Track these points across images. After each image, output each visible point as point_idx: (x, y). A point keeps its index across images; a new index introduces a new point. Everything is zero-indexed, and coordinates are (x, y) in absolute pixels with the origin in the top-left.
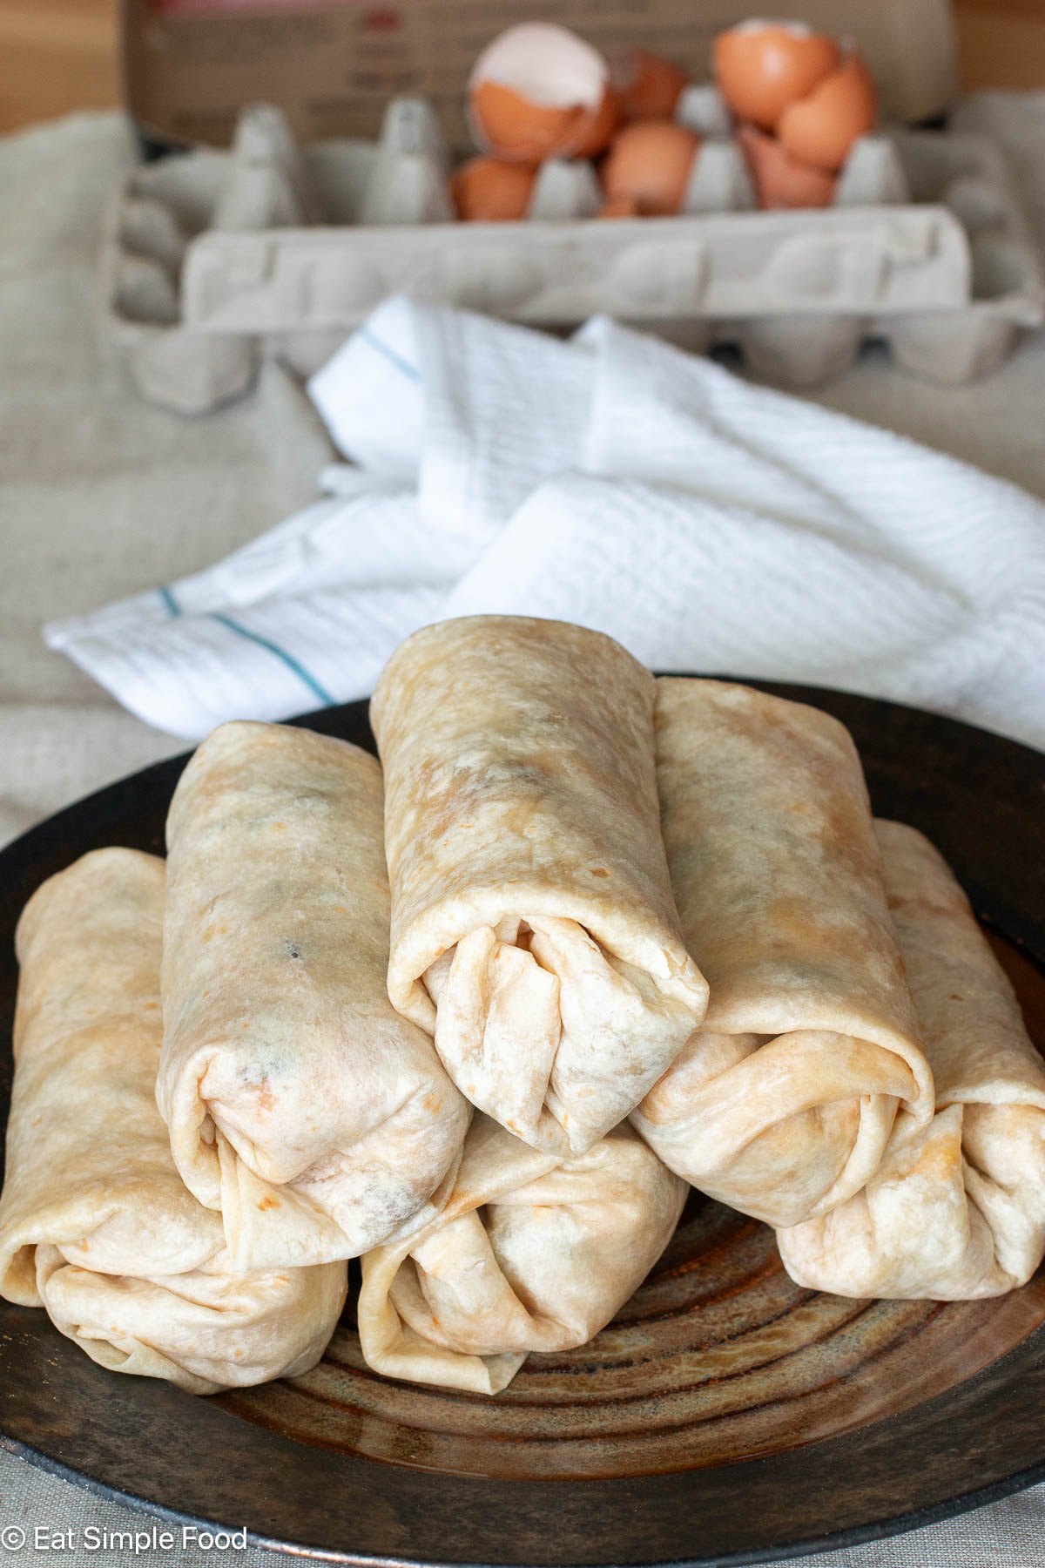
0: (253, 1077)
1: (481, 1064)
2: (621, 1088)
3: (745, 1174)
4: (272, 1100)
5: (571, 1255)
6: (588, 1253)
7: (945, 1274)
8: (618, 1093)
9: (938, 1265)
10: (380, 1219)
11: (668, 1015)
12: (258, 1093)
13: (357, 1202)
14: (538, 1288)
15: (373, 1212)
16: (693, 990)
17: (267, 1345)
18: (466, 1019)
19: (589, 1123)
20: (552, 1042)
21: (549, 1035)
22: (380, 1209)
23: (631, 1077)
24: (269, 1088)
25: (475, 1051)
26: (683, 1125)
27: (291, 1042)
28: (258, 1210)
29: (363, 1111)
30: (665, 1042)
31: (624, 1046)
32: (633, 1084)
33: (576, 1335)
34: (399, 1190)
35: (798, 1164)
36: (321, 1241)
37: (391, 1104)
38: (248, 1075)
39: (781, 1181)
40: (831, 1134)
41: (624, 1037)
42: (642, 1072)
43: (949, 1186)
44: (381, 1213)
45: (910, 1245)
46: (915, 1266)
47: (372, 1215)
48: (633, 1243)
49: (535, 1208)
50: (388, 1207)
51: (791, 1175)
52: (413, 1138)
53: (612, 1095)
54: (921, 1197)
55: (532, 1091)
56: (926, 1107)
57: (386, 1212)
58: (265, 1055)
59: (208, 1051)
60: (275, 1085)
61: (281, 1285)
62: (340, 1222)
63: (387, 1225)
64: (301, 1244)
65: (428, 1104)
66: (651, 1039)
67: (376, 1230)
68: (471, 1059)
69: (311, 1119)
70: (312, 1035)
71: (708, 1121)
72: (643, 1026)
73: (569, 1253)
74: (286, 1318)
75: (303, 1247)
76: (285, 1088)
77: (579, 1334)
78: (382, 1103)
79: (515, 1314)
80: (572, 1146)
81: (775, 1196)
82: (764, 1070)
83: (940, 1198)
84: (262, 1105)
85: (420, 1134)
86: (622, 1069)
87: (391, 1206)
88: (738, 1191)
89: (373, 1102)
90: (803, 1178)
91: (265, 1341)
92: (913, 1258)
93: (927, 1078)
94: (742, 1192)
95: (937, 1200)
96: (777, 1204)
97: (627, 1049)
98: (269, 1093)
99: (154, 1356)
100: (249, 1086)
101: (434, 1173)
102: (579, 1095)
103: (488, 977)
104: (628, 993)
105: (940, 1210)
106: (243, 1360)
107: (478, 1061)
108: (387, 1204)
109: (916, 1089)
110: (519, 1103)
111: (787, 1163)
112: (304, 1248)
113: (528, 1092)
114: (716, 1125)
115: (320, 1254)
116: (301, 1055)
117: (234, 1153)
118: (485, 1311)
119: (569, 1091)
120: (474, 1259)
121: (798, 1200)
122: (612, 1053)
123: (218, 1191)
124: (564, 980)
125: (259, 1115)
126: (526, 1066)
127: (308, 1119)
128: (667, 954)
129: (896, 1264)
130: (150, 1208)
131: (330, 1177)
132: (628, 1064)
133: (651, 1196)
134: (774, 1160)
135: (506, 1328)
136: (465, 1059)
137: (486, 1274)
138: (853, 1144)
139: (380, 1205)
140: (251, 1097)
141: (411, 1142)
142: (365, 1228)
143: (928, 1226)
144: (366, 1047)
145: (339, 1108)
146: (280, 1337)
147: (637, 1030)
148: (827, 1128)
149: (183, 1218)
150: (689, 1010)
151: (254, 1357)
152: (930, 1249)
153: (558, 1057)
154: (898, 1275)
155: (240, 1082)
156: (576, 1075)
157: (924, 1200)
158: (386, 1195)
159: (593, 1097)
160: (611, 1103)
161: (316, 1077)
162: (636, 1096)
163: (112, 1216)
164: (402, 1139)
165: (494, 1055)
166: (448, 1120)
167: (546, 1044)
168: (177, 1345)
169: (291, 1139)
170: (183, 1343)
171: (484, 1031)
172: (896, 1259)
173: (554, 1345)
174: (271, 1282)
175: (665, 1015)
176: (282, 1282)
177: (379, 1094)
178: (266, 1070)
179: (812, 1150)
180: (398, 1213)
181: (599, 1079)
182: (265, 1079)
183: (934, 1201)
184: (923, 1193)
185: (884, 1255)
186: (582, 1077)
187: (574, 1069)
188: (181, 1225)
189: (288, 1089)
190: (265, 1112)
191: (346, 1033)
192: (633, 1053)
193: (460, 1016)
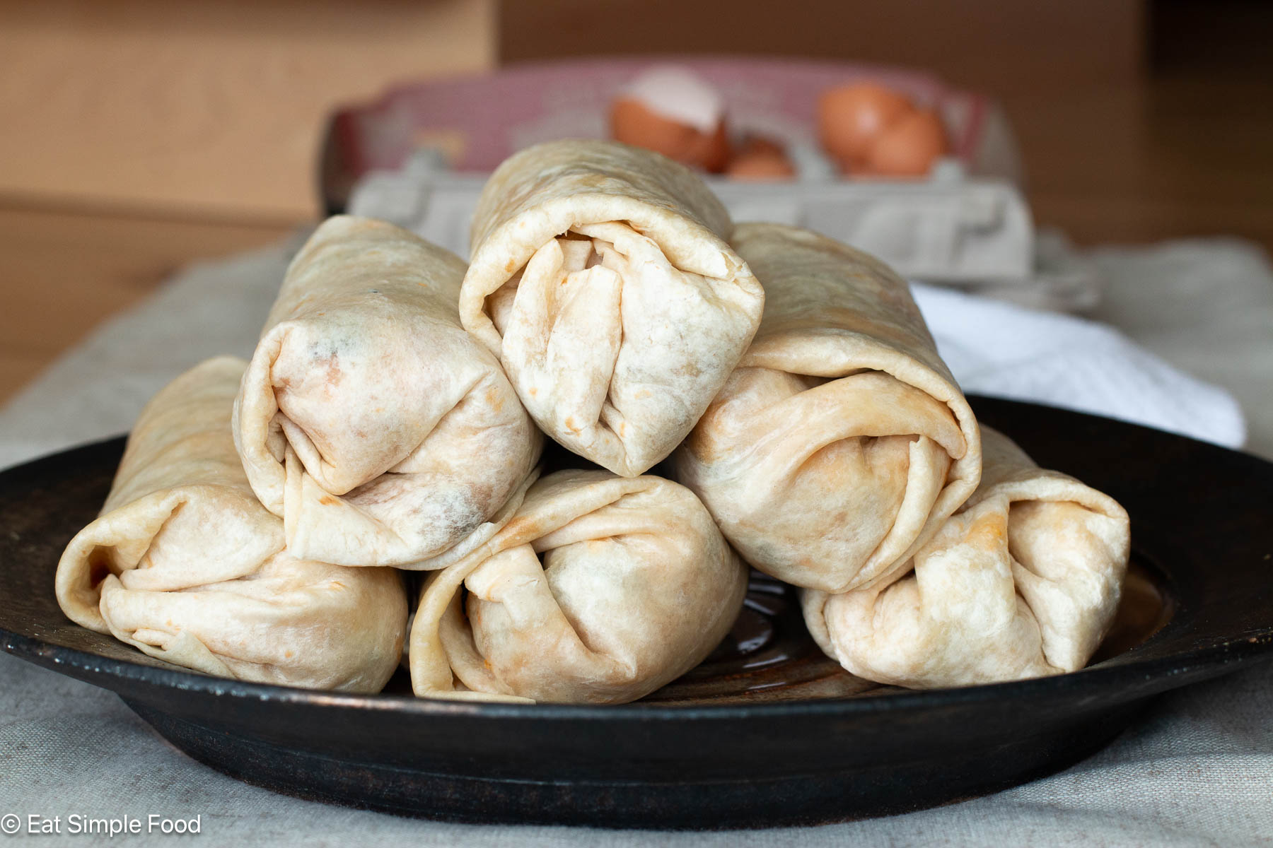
0: (324, 352)
1: (543, 369)
2: (677, 392)
3: (797, 514)
4: (339, 376)
5: (624, 583)
6: (640, 583)
7: (992, 648)
8: (674, 397)
9: (985, 634)
10: (436, 524)
11: (724, 309)
12: (326, 367)
13: (416, 511)
14: (589, 620)
15: (430, 517)
16: (749, 293)
17: (319, 651)
18: (531, 325)
19: (646, 428)
20: (612, 343)
21: (610, 335)
22: (437, 514)
23: (687, 377)
24: (337, 363)
25: (538, 357)
26: (737, 458)
27: (363, 326)
28: (320, 504)
29: (426, 396)
30: (721, 339)
31: (681, 336)
32: (689, 387)
33: (626, 669)
34: (458, 494)
35: (848, 502)
36: (377, 538)
37: (454, 395)
38: (318, 350)
39: (832, 525)
40: (880, 478)
41: (682, 328)
42: (699, 372)
43: (995, 556)
44: (439, 517)
45: (957, 610)
46: (963, 635)
47: (429, 521)
48: (685, 585)
49: (590, 542)
50: (445, 512)
51: (841, 518)
52: (474, 439)
53: (668, 398)
54: (967, 563)
55: (591, 388)
56: (974, 464)
57: (443, 516)
58: (336, 334)
59: (282, 327)
60: (344, 361)
61: (336, 589)
62: (398, 532)
63: (443, 530)
64: (357, 538)
65: (490, 398)
66: (707, 333)
67: (433, 534)
68: (534, 362)
69: (376, 399)
70: (383, 324)
71: (762, 453)
72: (700, 315)
73: (621, 581)
74: (339, 624)
75: (359, 541)
76: (353, 364)
77: (629, 668)
78: (446, 388)
79: (565, 633)
80: (628, 462)
81: (826, 544)
82: (816, 402)
83: (987, 566)
84: (330, 380)
85: (481, 435)
86: (679, 366)
87: (450, 509)
88: (790, 539)
89: (437, 386)
90: (853, 523)
91: (317, 647)
92: (959, 625)
93: (974, 429)
94: (793, 540)
95: (983, 568)
96: (828, 555)
97: (684, 342)
98: (338, 368)
99: (204, 651)
100: (318, 360)
101: (493, 481)
102: (636, 397)
103: (555, 298)
104: (686, 283)
105: (987, 577)
106: (293, 662)
107: (541, 367)
108: (445, 508)
109: (963, 442)
110: (577, 399)
111: (834, 502)
112: (361, 543)
113: (588, 387)
114: (769, 458)
115: (375, 552)
116: (371, 337)
117: (303, 468)
118: (536, 625)
119: (627, 394)
120: (527, 579)
121: (849, 551)
122: (669, 346)
123: (282, 493)
124: (627, 279)
125: (326, 392)
126: (586, 363)
127: (373, 398)
128: (725, 257)
129: (944, 630)
130: (214, 500)
131: (392, 498)
132: (684, 360)
133: (704, 539)
134: (825, 496)
135: (556, 646)
136: (528, 362)
137: (538, 593)
138: (901, 499)
139: (438, 510)
140: (320, 372)
141: (472, 443)
142: (422, 532)
143: (975, 591)
144: (434, 341)
145: (403, 388)
146: (331, 646)
147: (694, 320)
148: (877, 472)
149: (246, 515)
150: (746, 313)
151: (304, 661)
152: (976, 618)
153: (618, 362)
154: (946, 644)
155: (310, 356)
156: (634, 373)
157: (970, 566)
158: (445, 500)
159: (650, 399)
160: (666, 408)
161: (383, 358)
162: (692, 404)
163: (176, 511)
164: (463, 441)
165: (556, 355)
166: (510, 427)
167: (607, 343)
168: (230, 640)
169: (355, 420)
170: (235, 638)
171: (548, 341)
172: (944, 624)
173: (602, 672)
174: (327, 586)
175: (721, 309)
176: (338, 586)
177: (443, 378)
178: (336, 346)
179: (863, 489)
180: (454, 519)
181: (656, 380)
182: (334, 354)
183: (981, 568)
184: (970, 559)
185: (932, 619)
186: (639, 376)
187: (630, 369)
188: (244, 519)
189: (355, 365)
190: (332, 388)
191: (415, 329)
192: (689, 347)
193: (525, 321)
